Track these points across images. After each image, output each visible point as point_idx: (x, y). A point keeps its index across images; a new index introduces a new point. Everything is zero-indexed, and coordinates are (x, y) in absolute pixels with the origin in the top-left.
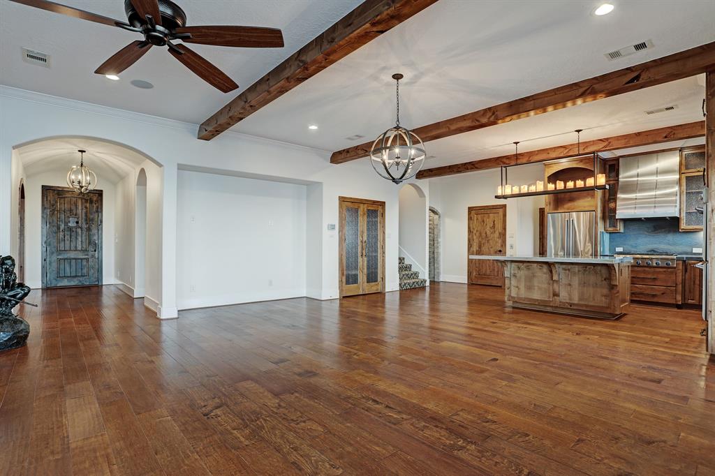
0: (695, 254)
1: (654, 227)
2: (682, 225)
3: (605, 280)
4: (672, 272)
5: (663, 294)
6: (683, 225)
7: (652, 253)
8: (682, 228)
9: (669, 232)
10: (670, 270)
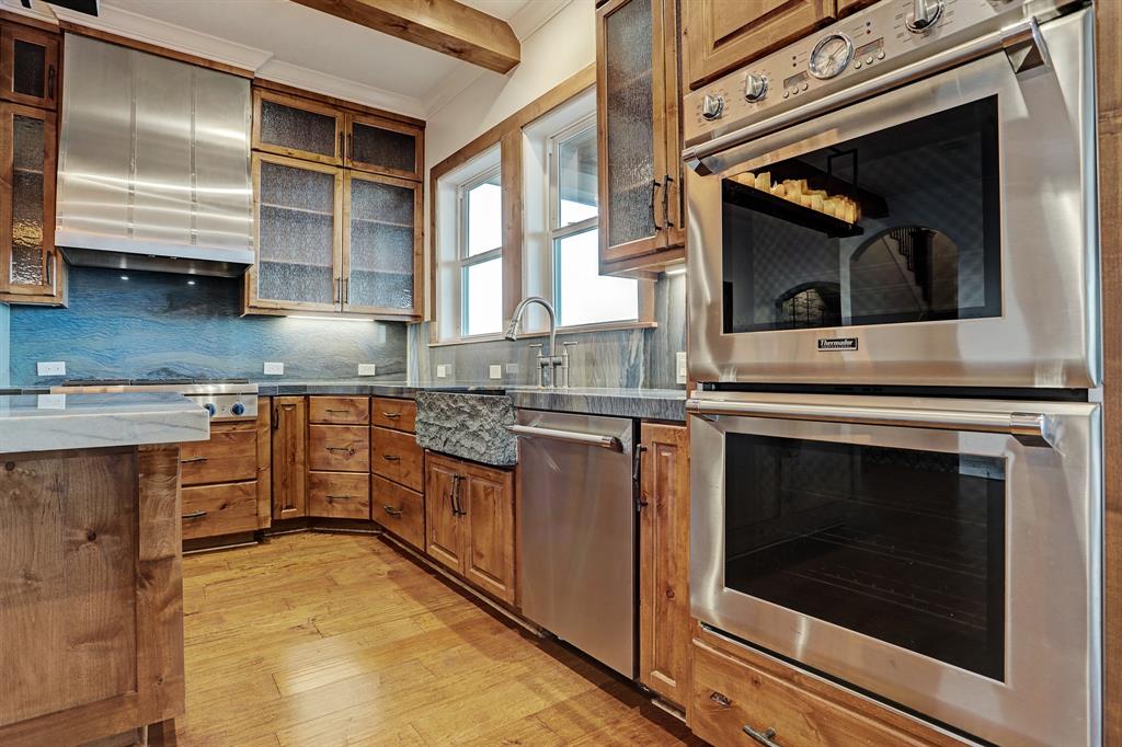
0: (270, 377)
1: (170, 297)
2: (252, 295)
3: (92, 537)
4: (245, 436)
5: (223, 507)
6: (255, 297)
7: (163, 377)
8: (251, 304)
9: (210, 314)
10: (240, 429)
